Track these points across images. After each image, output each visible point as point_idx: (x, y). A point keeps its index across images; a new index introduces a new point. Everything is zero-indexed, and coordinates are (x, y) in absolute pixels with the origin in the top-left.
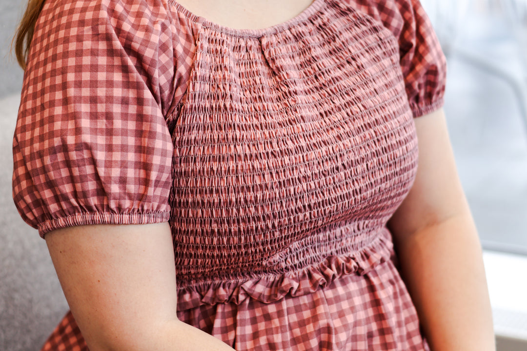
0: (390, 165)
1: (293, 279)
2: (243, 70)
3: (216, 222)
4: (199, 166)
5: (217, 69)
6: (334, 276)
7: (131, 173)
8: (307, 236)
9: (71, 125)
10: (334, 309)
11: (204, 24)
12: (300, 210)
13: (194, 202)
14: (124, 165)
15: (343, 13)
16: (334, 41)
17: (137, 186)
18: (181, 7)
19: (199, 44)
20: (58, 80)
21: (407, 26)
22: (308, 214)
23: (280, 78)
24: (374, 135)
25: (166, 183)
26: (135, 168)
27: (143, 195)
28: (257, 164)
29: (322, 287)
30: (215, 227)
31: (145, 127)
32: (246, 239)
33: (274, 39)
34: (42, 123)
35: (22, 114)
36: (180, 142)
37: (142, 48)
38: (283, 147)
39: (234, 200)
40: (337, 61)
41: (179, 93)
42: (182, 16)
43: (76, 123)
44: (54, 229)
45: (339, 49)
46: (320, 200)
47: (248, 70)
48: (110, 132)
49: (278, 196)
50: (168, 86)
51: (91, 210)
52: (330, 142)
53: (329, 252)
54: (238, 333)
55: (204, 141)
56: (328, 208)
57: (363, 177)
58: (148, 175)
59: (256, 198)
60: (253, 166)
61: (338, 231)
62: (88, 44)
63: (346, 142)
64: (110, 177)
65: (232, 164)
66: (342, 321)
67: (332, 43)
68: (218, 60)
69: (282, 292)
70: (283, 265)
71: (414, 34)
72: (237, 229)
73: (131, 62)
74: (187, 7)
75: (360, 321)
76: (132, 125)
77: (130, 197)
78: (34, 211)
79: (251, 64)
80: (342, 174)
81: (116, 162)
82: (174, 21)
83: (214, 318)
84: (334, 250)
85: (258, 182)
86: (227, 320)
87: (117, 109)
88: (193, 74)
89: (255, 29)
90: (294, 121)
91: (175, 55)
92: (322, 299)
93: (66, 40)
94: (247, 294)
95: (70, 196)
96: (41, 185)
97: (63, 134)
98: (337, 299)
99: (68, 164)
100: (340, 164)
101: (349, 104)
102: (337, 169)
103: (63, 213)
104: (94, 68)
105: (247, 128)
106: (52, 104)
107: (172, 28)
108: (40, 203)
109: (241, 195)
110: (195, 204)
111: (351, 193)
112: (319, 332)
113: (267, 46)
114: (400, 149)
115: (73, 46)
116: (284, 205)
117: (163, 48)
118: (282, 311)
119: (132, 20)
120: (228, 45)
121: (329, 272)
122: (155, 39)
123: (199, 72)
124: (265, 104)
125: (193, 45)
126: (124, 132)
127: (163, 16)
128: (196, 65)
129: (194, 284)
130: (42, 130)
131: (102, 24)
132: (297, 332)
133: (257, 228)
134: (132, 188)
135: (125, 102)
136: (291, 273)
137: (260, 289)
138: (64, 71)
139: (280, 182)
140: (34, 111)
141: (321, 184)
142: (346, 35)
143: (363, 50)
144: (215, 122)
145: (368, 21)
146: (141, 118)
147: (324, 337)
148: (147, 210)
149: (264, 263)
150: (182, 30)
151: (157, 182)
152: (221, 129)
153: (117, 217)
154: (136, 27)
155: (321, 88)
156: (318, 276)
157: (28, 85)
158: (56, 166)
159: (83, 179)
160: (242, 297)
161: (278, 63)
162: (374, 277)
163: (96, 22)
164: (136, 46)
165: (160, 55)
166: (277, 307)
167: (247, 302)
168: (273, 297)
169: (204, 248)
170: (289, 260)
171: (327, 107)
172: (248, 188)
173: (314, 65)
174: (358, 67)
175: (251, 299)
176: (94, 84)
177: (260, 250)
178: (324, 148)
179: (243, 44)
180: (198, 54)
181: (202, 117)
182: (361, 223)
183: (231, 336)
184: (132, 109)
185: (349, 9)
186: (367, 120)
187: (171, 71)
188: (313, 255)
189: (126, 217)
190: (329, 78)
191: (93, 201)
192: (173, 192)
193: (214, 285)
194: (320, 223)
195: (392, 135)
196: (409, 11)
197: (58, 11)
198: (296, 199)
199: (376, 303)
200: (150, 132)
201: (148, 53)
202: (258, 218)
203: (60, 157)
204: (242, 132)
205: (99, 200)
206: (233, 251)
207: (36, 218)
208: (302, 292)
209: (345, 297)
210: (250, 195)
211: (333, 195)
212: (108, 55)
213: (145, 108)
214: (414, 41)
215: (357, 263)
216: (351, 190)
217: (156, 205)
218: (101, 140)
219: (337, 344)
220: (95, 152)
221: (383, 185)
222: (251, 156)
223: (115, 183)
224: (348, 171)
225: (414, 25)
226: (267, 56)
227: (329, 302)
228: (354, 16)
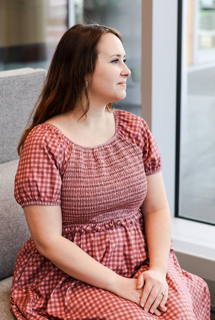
0: (133, 191)
1: (99, 226)
2: (86, 159)
3: (74, 206)
4: (69, 189)
5: (77, 159)
6: (112, 226)
7: (48, 190)
8: (105, 213)
9: (31, 175)
10: (112, 236)
11: (75, 145)
12: (101, 204)
13: (68, 200)
14: (46, 187)
15: (123, 141)
16: (118, 150)
17: (50, 194)
18: (68, 139)
19: (72, 151)
20: (29, 161)
21: (146, 145)
22: (103, 206)
23: (98, 162)
24: (128, 181)
25: (59, 193)
26: (50, 189)
27: (52, 197)
28: (87, 189)
29: (108, 229)
30: (74, 208)
31: (53, 176)
32: (83, 212)
33: (98, 150)
34: (23, 173)
35: (18, 170)
36: (64, 181)
37: (54, 152)
38: (96, 184)
39: (79, 200)
40: (118, 157)
41: (65, 166)
42: (68, 142)
43: (33, 174)
44: (25, 206)
45: (119, 153)
46: (107, 201)
47: (88, 159)
48: (42, 177)
49: (93, 199)
50: (61, 164)
51: (36, 200)
52: (112, 183)
53: (112, 218)
54: (81, 242)
55: (71, 181)
56: (110, 204)
57: (123, 195)
58: (53, 191)
59: (86, 199)
60: (86, 190)
61: (116, 212)
62: (38, 151)
63: (118, 183)
64: (42, 191)
65: (79, 189)
66: (114, 240)
67: (117, 151)
68: (78, 156)
69: (95, 230)
70: (96, 221)
71: (148, 148)
72: (80, 209)
73: (50, 156)
75: (121, 241)
76: (49, 176)
77: (48, 197)
78: (20, 200)
79: (89, 157)
80: (116, 193)
81: (44, 186)
82: (65, 144)
83: (74, 237)
84: (114, 218)
85: (87, 195)
86: (78, 237)
87: (45, 170)
88: (69, 161)
89: (92, 146)
90: (101, 176)
91: (64, 154)
92: (108, 233)
93: (32, 149)
94: (84, 230)
95: (30, 196)
96: (22, 192)
97: (29, 177)
98: (113, 233)
99: (30, 186)
100: (115, 190)
101: (120, 171)
102: (114, 192)
103: (28, 201)
104: (39, 158)
105: (85, 178)
106: (26, 168)
107: (64, 146)
108: (21, 198)
109: (82, 198)
110: (68, 201)
111: (119, 200)
112: (106, 243)
113: (95, 152)
114: (138, 186)
115: (33, 151)
116: (95, 202)
117: (61, 152)
118: (95, 235)
119: (51, 143)
120: (82, 152)
121: (111, 224)
122: (58, 150)
123: (71, 160)
124: (92, 171)
125: (70, 151)
126: (47, 178)
127: (61, 142)
128: (70, 158)
129: (69, 226)
130: (23, 175)
131: (42, 145)
132: (99, 243)
133: (86, 209)
134: (48, 195)
135: (47, 168)
136: (99, 224)
137: (88, 228)
138: (30, 158)
139: (94, 195)
140: (21, 169)
141: (108, 196)
142: (123, 149)
143: (128, 154)
144: (75, 176)
145: (131, 144)
146: (52, 173)
147: (108, 245)
148: (53, 201)
149: (90, 220)
150: (68, 147)
151: (56, 193)
152: (77, 178)
153: (43, 203)
154: (53, 146)
155: (112, 166)
156: (107, 226)
157: (21, 161)
158: (26, 187)
159: (34, 191)
160: (83, 231)
161: (98, 157)
162: (127, 228)
163: (40, 144)
164: (52, 152)
165: (59, 154)
166: (94, 234)
167: (85, 232)
168: (92, 231)
169: (71, 214)
170: (99, 220)
171: (112, 172)
172: (84, 196)
173: (110, 158)
174: (125, 159)
175: (86, 231)
176: (39, 163)
177: (88, 216)
178: (110, 185)
179: (87, 151)
180: (72, 154)
181: (71, 174)
182: (125, 210)
183: (79, 243)
184: (50, 171)
185: (124, 140)
186: (126, 176)
187: (63, 159)
188: (106, 219)
189: (46, 203)
190: (114, 163)
191: (37, 198)
192: (61, 196)
193: (75, 226)
194: (108, 208)
195: (134, 181)
196: (147, 140)
197: (30, 139)
198: (99, 201)
199: (127, 236)
200: (55, 178)
201: (56, 154)
202: (87, 206)
203: (27, 184)
204: (83, 179)
205: (38, 198)
207: (20, 202)
208: (101, 230)
209: (116, 233)
210: (84, 199)
211: (112, 200)
212: (43, 154)
213: (53, 170)
214: (147, 150)
215: (121, 223)
216: (118, 199)
217: (55, 200)
218: (40, 180)
219: (112, 247)
220: (37, 183)
221: (131, 198)
222: (85, 186)
223: (43, 193)
224: (118, 192)
225: (148, 145)
226: (95, 155)
227: (110, 234)
228: (126, 142)
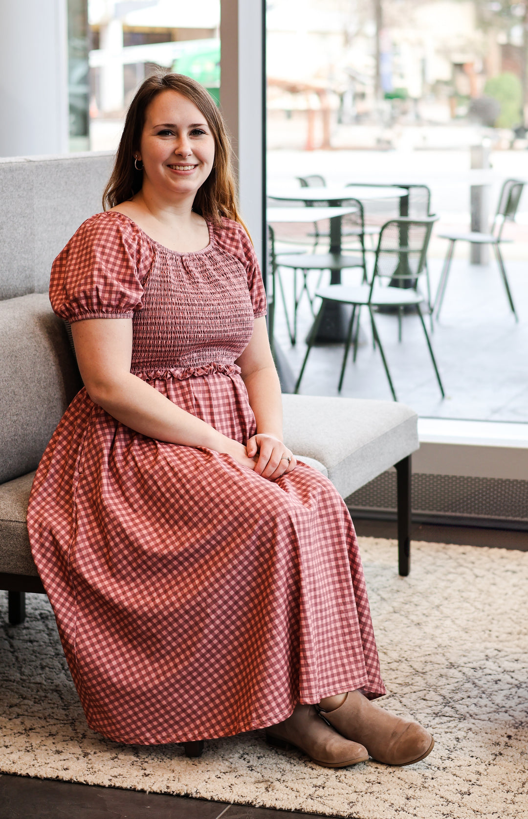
2: (174, 268)
3: (161, 332)
4: (154, 306)
5: (163, 265)
11: (158, 245)
12: (200, 333)
15: (221, 254)
16: (217, 265)
18: (148, 236)
19: (156, 253)
23: (191, 275)
27: (118, 305)
28: (181, 307)
29: (208, 376)
30: (160, 335)
32: (174, 342)
33: (188, 258)
39: (170, 322)
42: (149, 240)
44: (76, 321)
45: (219, 269)
46: (209, 330)
47: (176, 269)
51: (94, 312)
59: (180, 322)
63: (222, 307)
64: (104, 297)
65: (170, 306)
68: (164, 261)
69: (189, 374)
70: (189, 363)
72: (170, 337)
74: (151, 237)
77: (112, 306)
79: (178, 267)
80: (219, 321)
84: (212, 361)
85: (181, 316)
89: (180, 251)
94: (172, 375)
95: (85, 305)
100: (218, 316)
102: (217, 318)
103: (81, 314)
105: (177, 291)
109: (173, 320)
110: (151, 324)
113: (185, 260)
116: (192, 328)
118: (189, 384)
120: (168, 256)
123: (156, 264)
124: (185, 284)
125: (153, 253)
129: (145, 370)
133: (179, 337)
134: (113, 303)
136: (192, 368)
137: (178, 372)
139: (191, 317)
141: (209, 323)
142: (222, 264)
148: (120, 312)
149: (180, 359)
150: (148, 246)
152: (165, 291)
153: (105, 315)
159: (91, 297)
160: (169, 376)
161: (190, 268)
162: (232, 377)
166: (186, 382)
167: (172, 379)
168: (184, 377)
169: (154, 346)
170: (192, 361)
171: (213, 291)
172: (177, 317)
173: (208, 273)
174: (228, 278)
177: (179, 350)
179: (174, 257)
180: (155, 257)
186: (231, 300)
188: (202, 361)
189: (110, 315)
190: (214, 278)
191: (95, 308)
193: (155, 370)
194: (207, 341)
198: (198, 327)
202: (181, 332)
205: (98, 307)
206: (168, 349)
209: (218, 383)
210: (178, 321)
211: (215, 330)
216: (222, 330)
217: (124, 310)
223: (106, 300)
224: (222, 320)
226: (185, 265)
228: (226, 256)
